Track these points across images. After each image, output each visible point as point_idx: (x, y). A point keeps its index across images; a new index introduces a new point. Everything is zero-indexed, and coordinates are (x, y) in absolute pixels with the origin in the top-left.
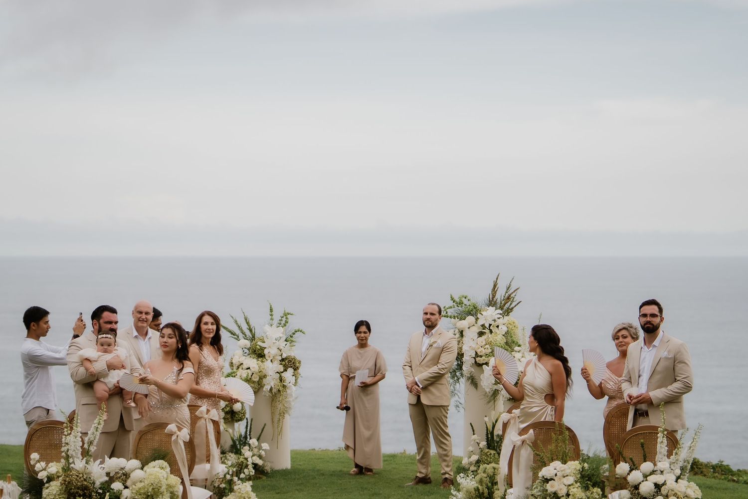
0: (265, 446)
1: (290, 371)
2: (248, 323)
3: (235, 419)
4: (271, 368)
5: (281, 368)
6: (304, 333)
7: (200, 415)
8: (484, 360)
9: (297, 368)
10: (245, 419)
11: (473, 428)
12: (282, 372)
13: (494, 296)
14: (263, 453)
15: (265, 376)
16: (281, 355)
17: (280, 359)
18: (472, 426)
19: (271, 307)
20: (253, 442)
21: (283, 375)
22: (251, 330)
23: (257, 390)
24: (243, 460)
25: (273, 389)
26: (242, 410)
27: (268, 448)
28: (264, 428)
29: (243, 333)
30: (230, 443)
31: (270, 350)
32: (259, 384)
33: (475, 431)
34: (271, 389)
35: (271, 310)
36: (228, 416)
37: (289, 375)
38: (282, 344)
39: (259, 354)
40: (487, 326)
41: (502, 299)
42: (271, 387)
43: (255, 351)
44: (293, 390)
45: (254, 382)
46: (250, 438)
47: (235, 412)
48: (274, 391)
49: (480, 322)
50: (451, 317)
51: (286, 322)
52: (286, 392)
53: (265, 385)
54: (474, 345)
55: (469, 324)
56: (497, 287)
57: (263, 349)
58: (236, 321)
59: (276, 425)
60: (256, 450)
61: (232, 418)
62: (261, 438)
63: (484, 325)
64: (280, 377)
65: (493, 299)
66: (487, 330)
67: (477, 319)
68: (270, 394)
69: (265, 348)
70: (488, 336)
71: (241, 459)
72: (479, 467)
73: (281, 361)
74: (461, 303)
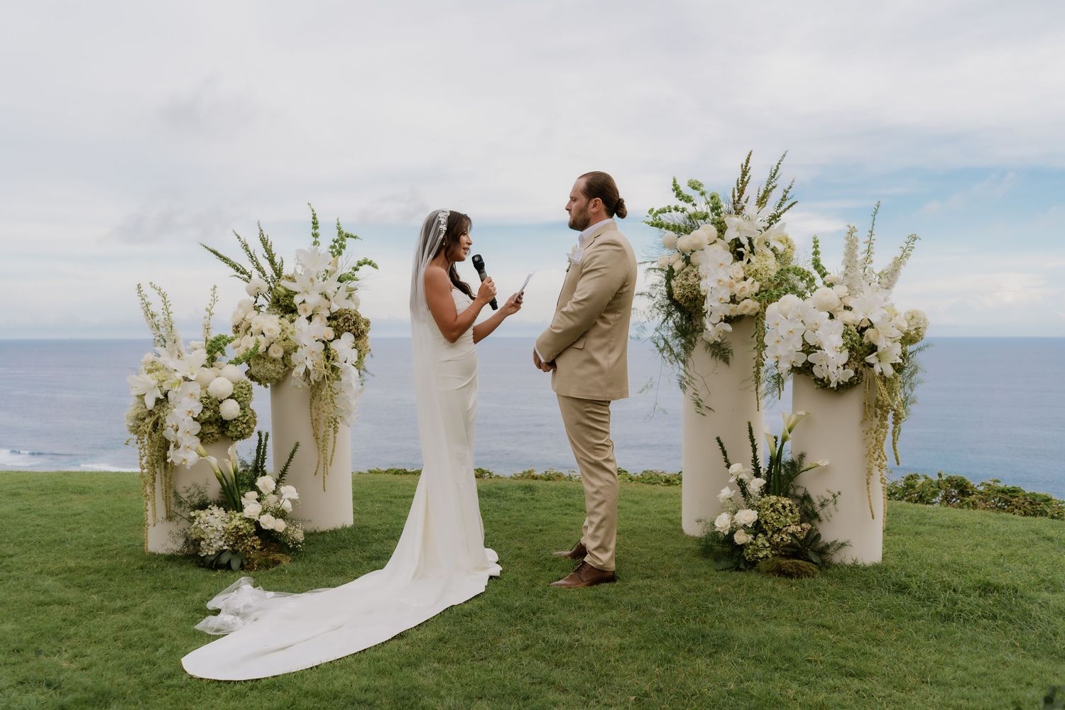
0: (289, 491)
1: (348, 338)
2: (269, 251)
3: (229, 434)
4: (309, 333)
5: (330, 333)
6: (376, 267)
8: (746, 307)
9: (362, 332)
10: (253, 434)
11: (723, 448)
12: (331, 341)
13: (741, 191)
14: (287, 506)
15: (296, 349)
16: (329, 309)
17: (328, 315)
18: (721, 444)
19: (314, 218)
20: (266, 481)
21: (332, 345)
22: (272, 262)
23: (280, 376)
24: (238, 523)
25: (312, 372)
26: (244, 415)
27: (295, 496)
28: (294, 451)
29: (259, 268)
30: (216, 487)
31: (305, 297)
32: (286, 366)
33: (727, 453)
34: (307, 373)
35: (315, 225)
36: (213, 429)
37: (344, 347)
38: (331, 286)
39: (285, 305)
40: (745, 241)
42: (307, 369)
43: (278, 301)
44: (350, 374)
45: (274, 360)
46: (263, 473)
47: (226, 421)
48: (313, 377)
49: (730, 235)
50: (668, 228)
51: (343, 247)
52: (339, 379)
53: (295, 366)
54: (727, 279)
55: (708, 239)
56: (748, 174)
57: (290, 294)
58: (246, 245)
59: (321, 444)
60: (272, 499)
61: (223, 433)
62: (286, 477)
63: (737, 240)
64: (327, 349)
65: (740, 197)
66: (745, 250)
67: (722, 229)
68: (305, 384)
69: (296, 293)
70: (749, 261)
71: (236, 522)
72: (755, 535)
73: (329, 319)
74: (688, 199)
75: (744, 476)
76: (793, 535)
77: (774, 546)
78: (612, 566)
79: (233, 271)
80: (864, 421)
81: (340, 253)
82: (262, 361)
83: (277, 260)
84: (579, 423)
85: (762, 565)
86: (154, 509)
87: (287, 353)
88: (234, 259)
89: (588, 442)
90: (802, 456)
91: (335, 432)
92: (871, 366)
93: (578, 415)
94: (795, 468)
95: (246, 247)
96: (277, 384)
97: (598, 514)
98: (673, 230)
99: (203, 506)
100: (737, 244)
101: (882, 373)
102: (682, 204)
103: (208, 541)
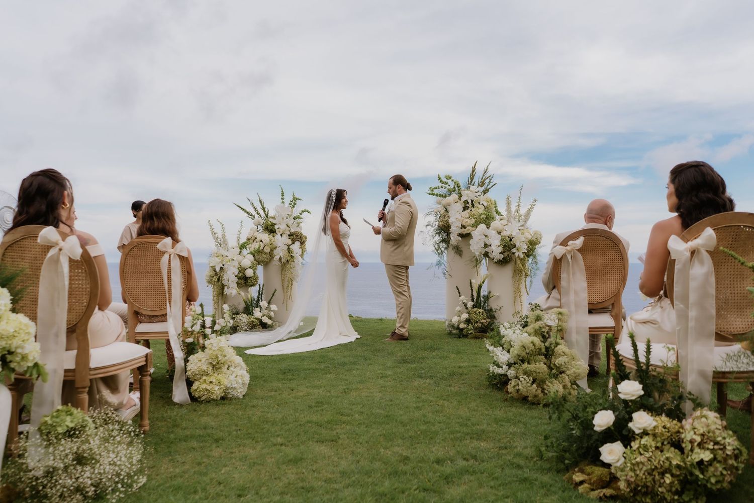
0: (274, 307)
1: (297, 244)
2: (263, 206)
3: (248, 284)
4: (281, 241)
5: (290, 242)
6: (310, 213)
7: (164, 250)
8: (468, 230)
9: (304, 241)
10: (258, 285)
11: (459, 291)
12: (290, 245)
13: (472, 179)
14: (272, 314)
15: (275, 248)
16: (289, 231)
18: (458, 289)
19: (282, 191)
20: (264, 304)
21: (291, 247)
22: (264, 209)
23: (268, 260)
25: (282, 258)
26: (254, 276)
27: (277, 309)
28: (274, 293)
29: (258, 214)
30: (243, 305)
31: (279, 226)
32: (270, 256)
34: (280, 259)
35: (283, 194)
36: (242, 281)
37: (296, 247)
38: (290, 221)
39: (270, 229)
40: (470, 201)
41: (480, 181)
42: (280, 257)
43: (267, 228)
44: (298, 260)
45: (266, 253)
46: (262, 301)
47: (247, 278)
48: (283, 260)
49: (463, 199)
50: (437, 195)
51: (295, 204)
52: (294, 262)
53: (275, 256)
54: (460, 218)
55: (454, 201)
56: (475, 172)
57: (273, 225)
59: (285, 290)
60: (266, 311)
61: (245, 283)
62: (272, 301)
63: (467, 200)
64: (289, 249)
65: (471, 181)
66: (470, 205)
67: (460, 196)
68: (279, 263)
69: (275, 224)
70: (471, 210)
71: (252, 319)
72: (468, 325)
73: (289, 235)
74: (446, 183)
75: (465, 301)
76: (482, 323)
77: (475, 329)
78: (407, 334)
79: (247, 215)
80: (513, 277)
81: (294, 207)
82: (260, 254)
83: (266, 210)
84: (393, 275)
85: (470, 336)
86: (219, 314)
87: (272, 250)
88: (247, 210)
89: (397, 284)
90: (490, 292)
91: (292, 285)
92: (514, 253)
93: (393, 272)
94: (487, 298)
95: (252, 204)
96: (266, 264)
97: (401, 313)
98: (440, 196)
99: (238, 314)
100: (466, 202)
101: (519, 256)
102: (443, 185)
103: (241, 327)
